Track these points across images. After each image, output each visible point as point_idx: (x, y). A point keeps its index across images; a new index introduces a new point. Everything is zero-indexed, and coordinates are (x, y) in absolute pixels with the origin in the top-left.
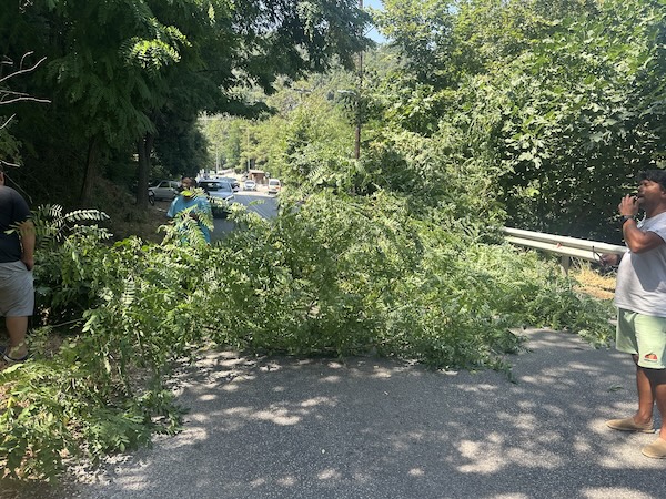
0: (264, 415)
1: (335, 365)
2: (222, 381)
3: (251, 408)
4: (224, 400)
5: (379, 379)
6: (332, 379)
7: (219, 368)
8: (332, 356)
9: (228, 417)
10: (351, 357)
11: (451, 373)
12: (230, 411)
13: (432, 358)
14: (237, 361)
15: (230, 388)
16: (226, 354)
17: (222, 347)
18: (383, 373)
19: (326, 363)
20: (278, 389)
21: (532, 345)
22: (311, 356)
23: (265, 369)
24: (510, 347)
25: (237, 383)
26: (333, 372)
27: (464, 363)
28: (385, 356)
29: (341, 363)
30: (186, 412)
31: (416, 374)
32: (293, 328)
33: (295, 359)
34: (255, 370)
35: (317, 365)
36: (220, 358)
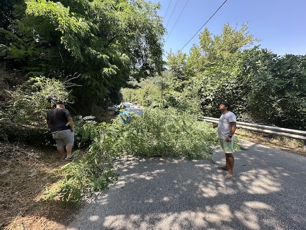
0: (142, 176)
1: (161, 159)
2: (129, 165)
3: (138, 174)
4: (130, 171)
5: (175, 163)
6: (161, 164)
7: (128, 161)
8: (160, 156)
9: (132, 177)
10: (166, 156)
11: (195, 161)
12: (132, 175)
13: (190, 157)
14: (133, 158)
15: (131, 167)
16: (130, 156)
17: (128, 154)
18: (176, 162)
19: (159, 158)
20: (145, 167)
21: (217, 151)
22: (154, 156)
23: (141, 161)
24: (211, 152)
25: (133, 165)
26: (161, 161)
27: (199, 157)
28: (176, 156)
29: (163, 158)
30: (118, 175)
31: (186, 161)
32: (148, 148)
33: (149, 157)
34: (138, 161)
35: (156, 159)
36: (128, 157)
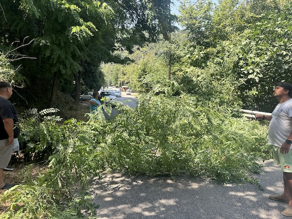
0: (137, 210)
1: (169, 181)
2: (115, 190)
3: (130, 205)
4: (117, 201)
5: (193, 190)
6: (168, 189)
7: (113, 183)
8: (167, 176)
9: (119, 210)
10: (178, 176)
11: (228, 185)
12: (120, 207)
13: (219, 178)
14: (121, 179)
15: (119, 194)
16: (116, 175)
17: (114, 171)
18: (195, 186)
19: (165, 180)
20: (142, 195)
22: (156, 176)
23: (134, 183)
24: (256, 170)
25: (122, 191)
26: (169, 185)
27: (235, 179)
28: (194, 176)
29: (172, 180)
30: (97, 207)
31: (212, 186)
32: (147, 162)
33: (150, 177)
34: (130, 184)
35: (160, 181)
36: (113, 177)
